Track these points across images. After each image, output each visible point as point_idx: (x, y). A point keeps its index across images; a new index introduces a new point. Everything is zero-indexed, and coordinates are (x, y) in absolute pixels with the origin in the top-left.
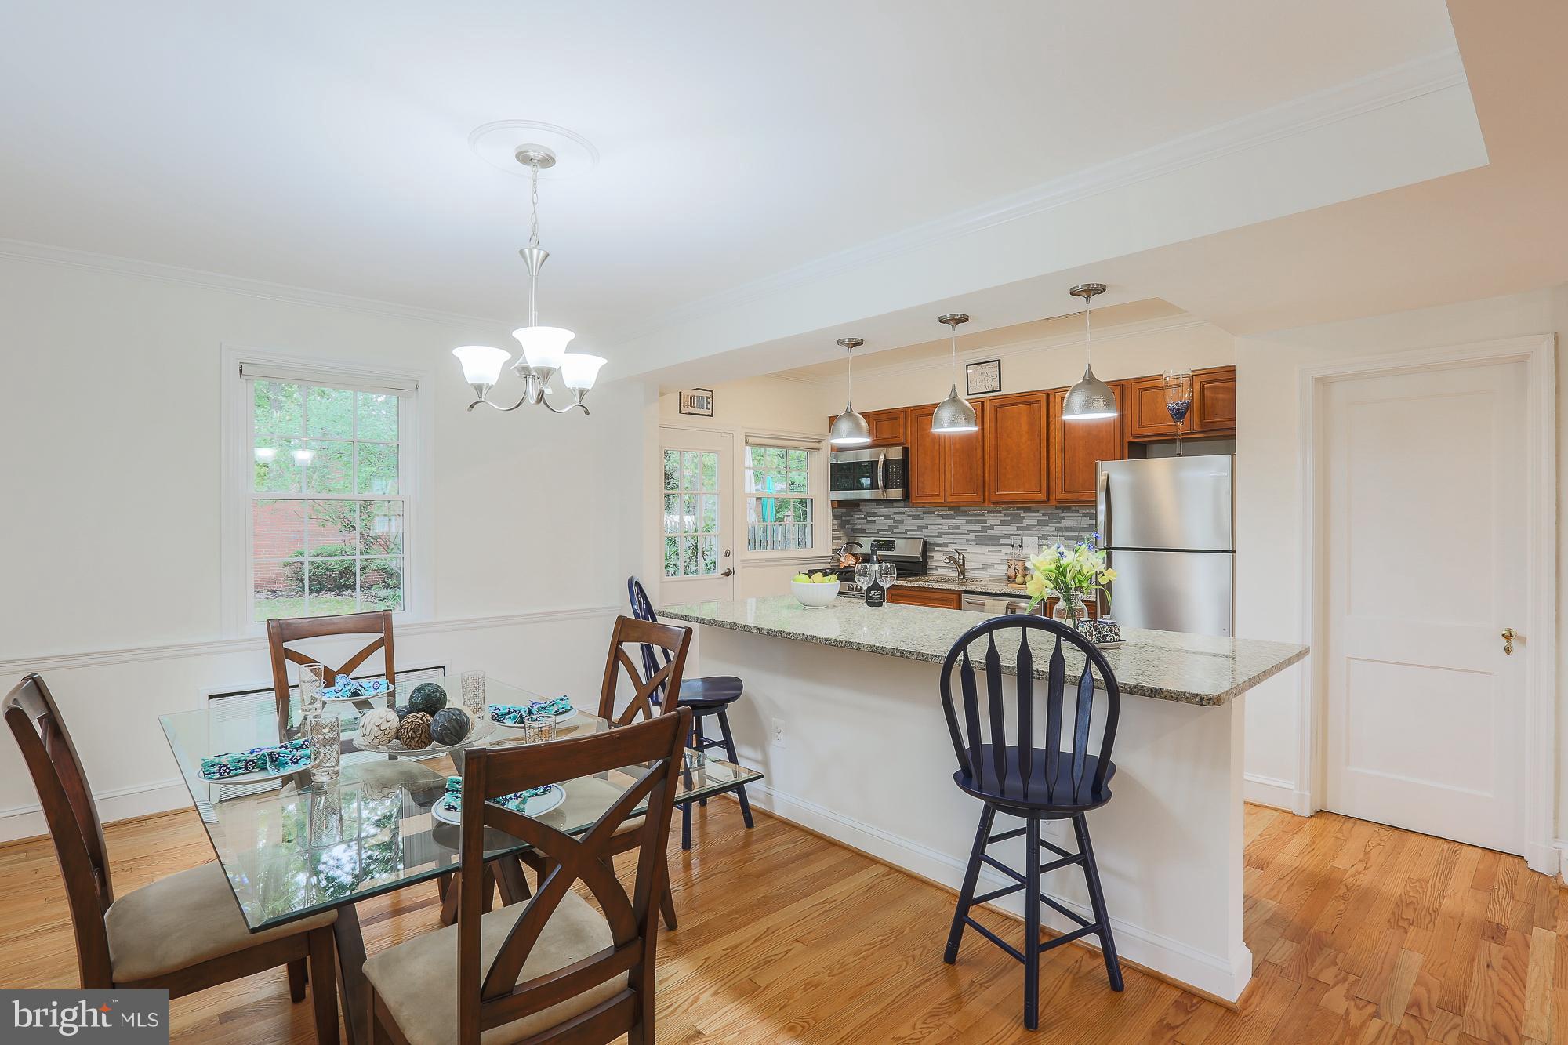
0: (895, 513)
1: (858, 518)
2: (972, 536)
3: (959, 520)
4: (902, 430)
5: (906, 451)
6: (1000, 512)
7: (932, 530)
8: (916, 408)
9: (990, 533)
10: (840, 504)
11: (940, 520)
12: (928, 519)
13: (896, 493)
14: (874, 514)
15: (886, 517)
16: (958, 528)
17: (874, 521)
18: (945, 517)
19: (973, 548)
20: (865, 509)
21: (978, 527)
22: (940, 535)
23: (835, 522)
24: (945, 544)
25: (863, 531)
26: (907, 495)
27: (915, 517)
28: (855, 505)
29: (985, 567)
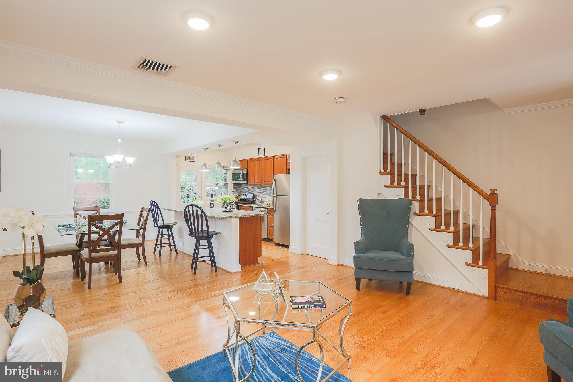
0: (249, 187)
1: (242, 188)
2: (264, 193)
3: (262, 189)
4: (247, 165)
5: (247, 171)
6: (269, 187)
7: (256, 191)
8: (250, 159)
9: (268, 192)
10: (235, 184)
11: (258, 189)
12: (256, 189)
13: (245, 182)
14: (245, 187)
15: (247, 188)
16: (261, 191)
17: (245, 189)
18: (259, 188)
19: (264, 196)
20: (243, 186)
21: (265, 191)
22: (258, 193)
23: (234, 189)
24: (259, 195)
25: (243, 192)
26: (247, 183)
27: (253, 188)
28: (240, 185)
29: (267, 201)
